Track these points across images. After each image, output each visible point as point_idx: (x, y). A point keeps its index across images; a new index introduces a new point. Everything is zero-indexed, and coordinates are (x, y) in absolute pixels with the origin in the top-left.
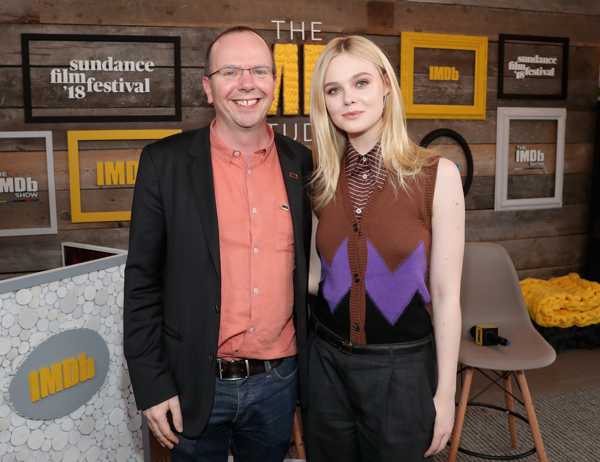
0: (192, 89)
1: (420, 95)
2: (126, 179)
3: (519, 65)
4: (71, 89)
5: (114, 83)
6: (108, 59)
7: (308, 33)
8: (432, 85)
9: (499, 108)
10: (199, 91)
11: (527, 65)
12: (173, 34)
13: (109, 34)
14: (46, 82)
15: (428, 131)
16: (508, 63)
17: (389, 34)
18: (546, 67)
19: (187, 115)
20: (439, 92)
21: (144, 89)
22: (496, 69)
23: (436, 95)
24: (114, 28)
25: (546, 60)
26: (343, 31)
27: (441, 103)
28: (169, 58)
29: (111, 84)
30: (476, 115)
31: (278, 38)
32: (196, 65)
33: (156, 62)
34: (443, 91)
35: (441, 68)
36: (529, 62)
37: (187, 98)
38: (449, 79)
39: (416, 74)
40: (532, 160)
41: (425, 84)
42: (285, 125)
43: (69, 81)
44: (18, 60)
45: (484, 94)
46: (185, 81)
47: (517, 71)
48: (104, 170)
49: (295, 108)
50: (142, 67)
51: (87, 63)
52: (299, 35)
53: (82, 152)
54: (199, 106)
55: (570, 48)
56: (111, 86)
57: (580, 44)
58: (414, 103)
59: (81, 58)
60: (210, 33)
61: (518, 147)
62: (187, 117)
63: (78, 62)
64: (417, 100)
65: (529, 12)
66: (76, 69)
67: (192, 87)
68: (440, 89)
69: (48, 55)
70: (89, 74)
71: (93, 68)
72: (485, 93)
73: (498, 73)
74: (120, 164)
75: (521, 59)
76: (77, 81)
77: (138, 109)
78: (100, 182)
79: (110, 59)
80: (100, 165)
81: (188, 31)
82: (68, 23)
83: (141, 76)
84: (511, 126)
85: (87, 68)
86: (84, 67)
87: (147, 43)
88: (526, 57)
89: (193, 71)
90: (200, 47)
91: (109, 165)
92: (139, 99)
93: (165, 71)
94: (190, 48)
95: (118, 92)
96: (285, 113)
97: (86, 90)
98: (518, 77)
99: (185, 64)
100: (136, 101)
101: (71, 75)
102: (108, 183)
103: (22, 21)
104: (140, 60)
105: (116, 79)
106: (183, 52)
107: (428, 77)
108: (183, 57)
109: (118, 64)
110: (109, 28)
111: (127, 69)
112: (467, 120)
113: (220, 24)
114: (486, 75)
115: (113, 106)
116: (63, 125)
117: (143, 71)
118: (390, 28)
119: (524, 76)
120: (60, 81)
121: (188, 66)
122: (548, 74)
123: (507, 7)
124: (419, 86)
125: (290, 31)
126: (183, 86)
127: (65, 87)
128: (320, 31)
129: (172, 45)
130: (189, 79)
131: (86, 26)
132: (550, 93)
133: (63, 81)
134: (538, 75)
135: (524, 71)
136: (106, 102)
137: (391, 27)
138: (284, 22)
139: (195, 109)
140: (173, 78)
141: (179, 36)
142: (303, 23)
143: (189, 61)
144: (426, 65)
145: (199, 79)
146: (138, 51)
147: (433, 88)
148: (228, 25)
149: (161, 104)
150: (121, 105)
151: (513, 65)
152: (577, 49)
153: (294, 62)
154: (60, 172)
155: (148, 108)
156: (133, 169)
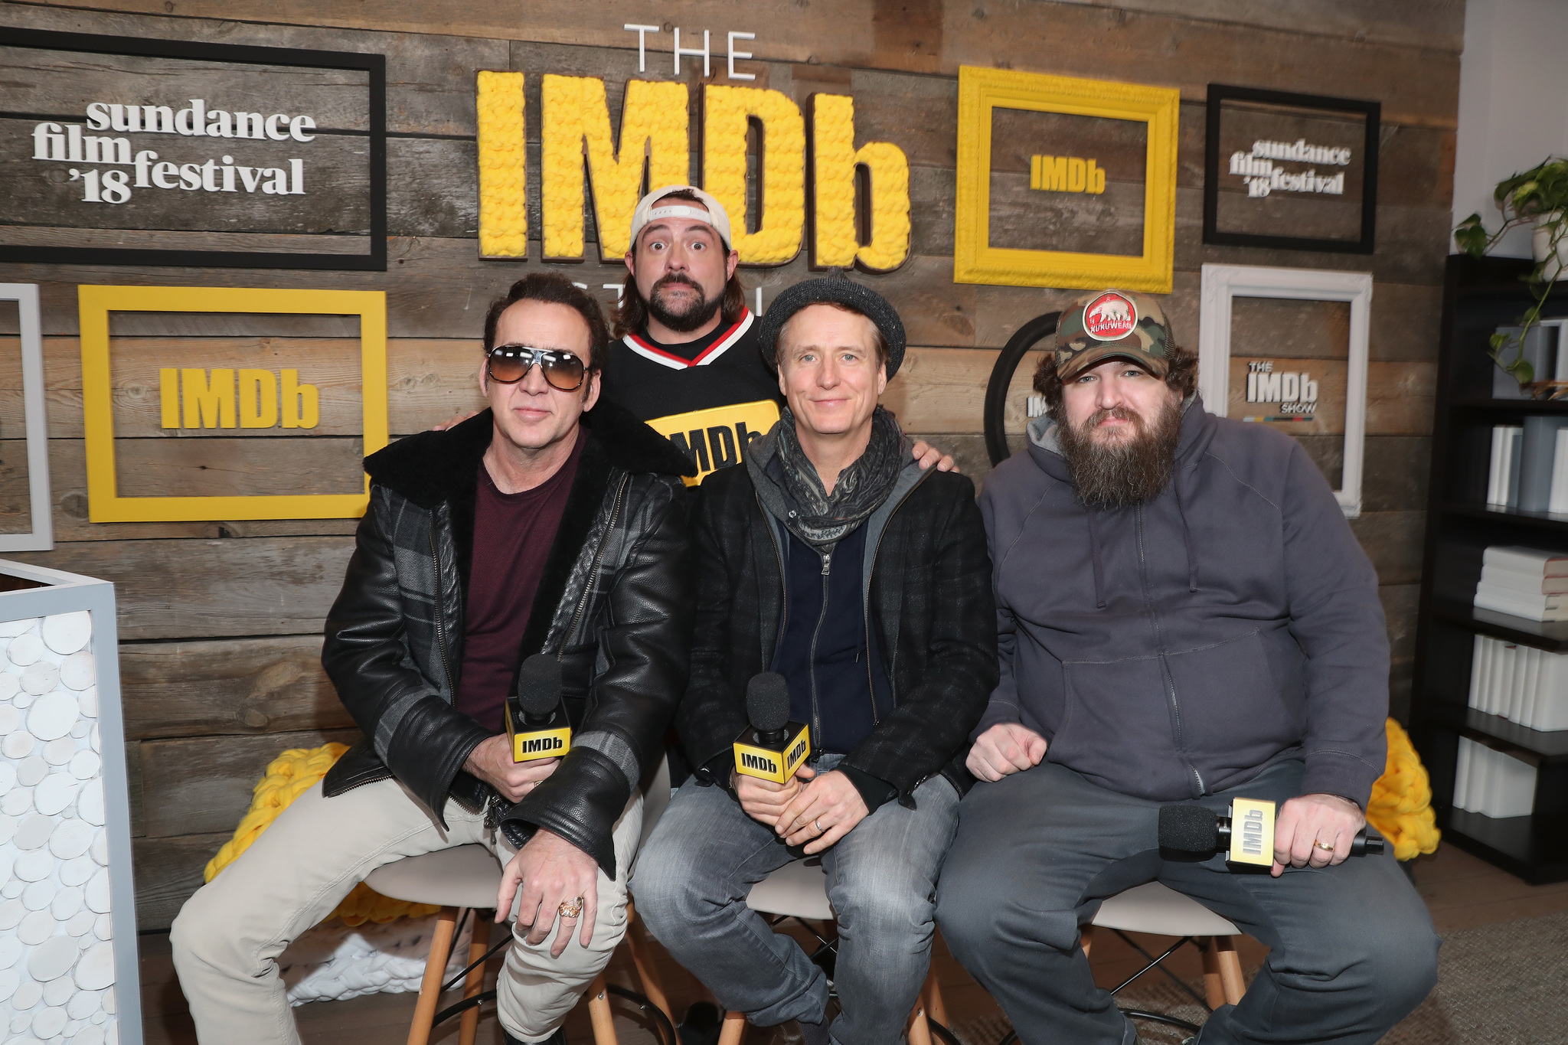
0: (416, 191)
1: (1008, 227)
2: (238, 416)
3: (1257, 163)
4: (91, 178)
5: (209, 167)
6: (190, 105)
7: (719, 61)
8: (1037, 201)
9: (1205, 267)
10: (434, 195)
11: (1277, 163)
12: (368, 49)
13: (194, 39)
14: (22, 157)
15: (1026, 317)
16: (1229, 156)
17: (927, 70)
18: (1325, 170)
19: (401, 256)
20: (1053, 220)
21: (289, 187)
22: (1199, 171)
23: (1046, 228)
24: (209, 26)
25: (1323, 154)
26: (811, 57)
27: (1060, 246)
28: (355, 110)
29: (201, 170)
30: (1148, 281)
31: (642, 68)
32: (426, 130)
33: (322, 118)
34: (1066, 219)
35: (1062, 161)
36: (1281, 156)
37: (403, 212)
38: (1080, 188)
39: (996, 174)
40: (1286, 397)
41: (1020, 200)
43: (84, 156)
45: (1168, 229)
46: (398, 170)
47: (1253, 177)
48: (180, 390)
50: (283, 129)
51: (134, 112)
52: (696, 65)
53: (120, 342)
54: (433, 235)
55: (1382, 128)
56: (201, 175)
57: (1407, 120)
58: (991, 245)
59: (118, 97)
60: (466, 50)
61: (1253, 365)
62: (401, 262)
63: (109, 108)
64: (1000, 238)
65: (1283, 34)
66: (104, 126)
67: (414, 186)
68: (1058, 213)
69: (28, 86)
70: (140, 140)
71: (151, 126)
72: (1172, 228)
73: (1203, 181)
74: (222, 376)
75: (1261, 148)
76: (108, 158)
77: (272, 236)
78: (170, 421)
79: (198, 105)
80: (167, 376)
81: (407, 43)
82: (81, 4)
83: (279, 153)
84: (1234, 313)
85: (134, 126)
86: (126, 121)
87: (298, 69)
88: (1275, 145)
89: (420, 145)
90: (439, 85)
91: (194, 377)
92: (276, 212)
93: (345, 142)
94: (412, 87)
95: (219, 191)
97: (131, 183)
98: (1253, 192)
99: (397, 126)
100: (267, 215)
101: (92, 142)
102: (191, 422)
104: (278, 111)
105: (213, 158)
106: (391, 94)
107: (1028, 182)
108: (392, 109)
109: (217, 119)
110: (196, 26)
111: (242, 132)
113: (490, 28)
114: (1174, 181)
115: (206, 227)
116: (68, 270)
117: (286, 140)
118: (932, 57)
119: (1267, 192)
120: (59, 155)
121: (405, 131)
122: (1328, 189)
123: (1229, 18)
124: (1005, 204)
125: (673, 53)
126: (393, 183)
127: (74, 172)
128: (749, 55)
129: (364, 76)
130: (408, 164)
131: (131, 16)
132: (1334, 236)
133: (67, 155)
134: (1303, 189)
135: (1269, 178)
136: (188, 216)
137: (934, 54)
139: (423, 241)
140: (366, 162)
141: (383, 53)
142: (707, 33)
143: (407, 118)
144: (1022, 151)
145: (435, 166)
146: (273, 87)
147: (1039, 209)
148: (512, 32)
149: (332, 227)
150: (228, 224)
151: (1242, 162)
152: (1398, 132)
153: (678, 128)
154: (63, 392)
155: (299, 236)
156: (259, 391)
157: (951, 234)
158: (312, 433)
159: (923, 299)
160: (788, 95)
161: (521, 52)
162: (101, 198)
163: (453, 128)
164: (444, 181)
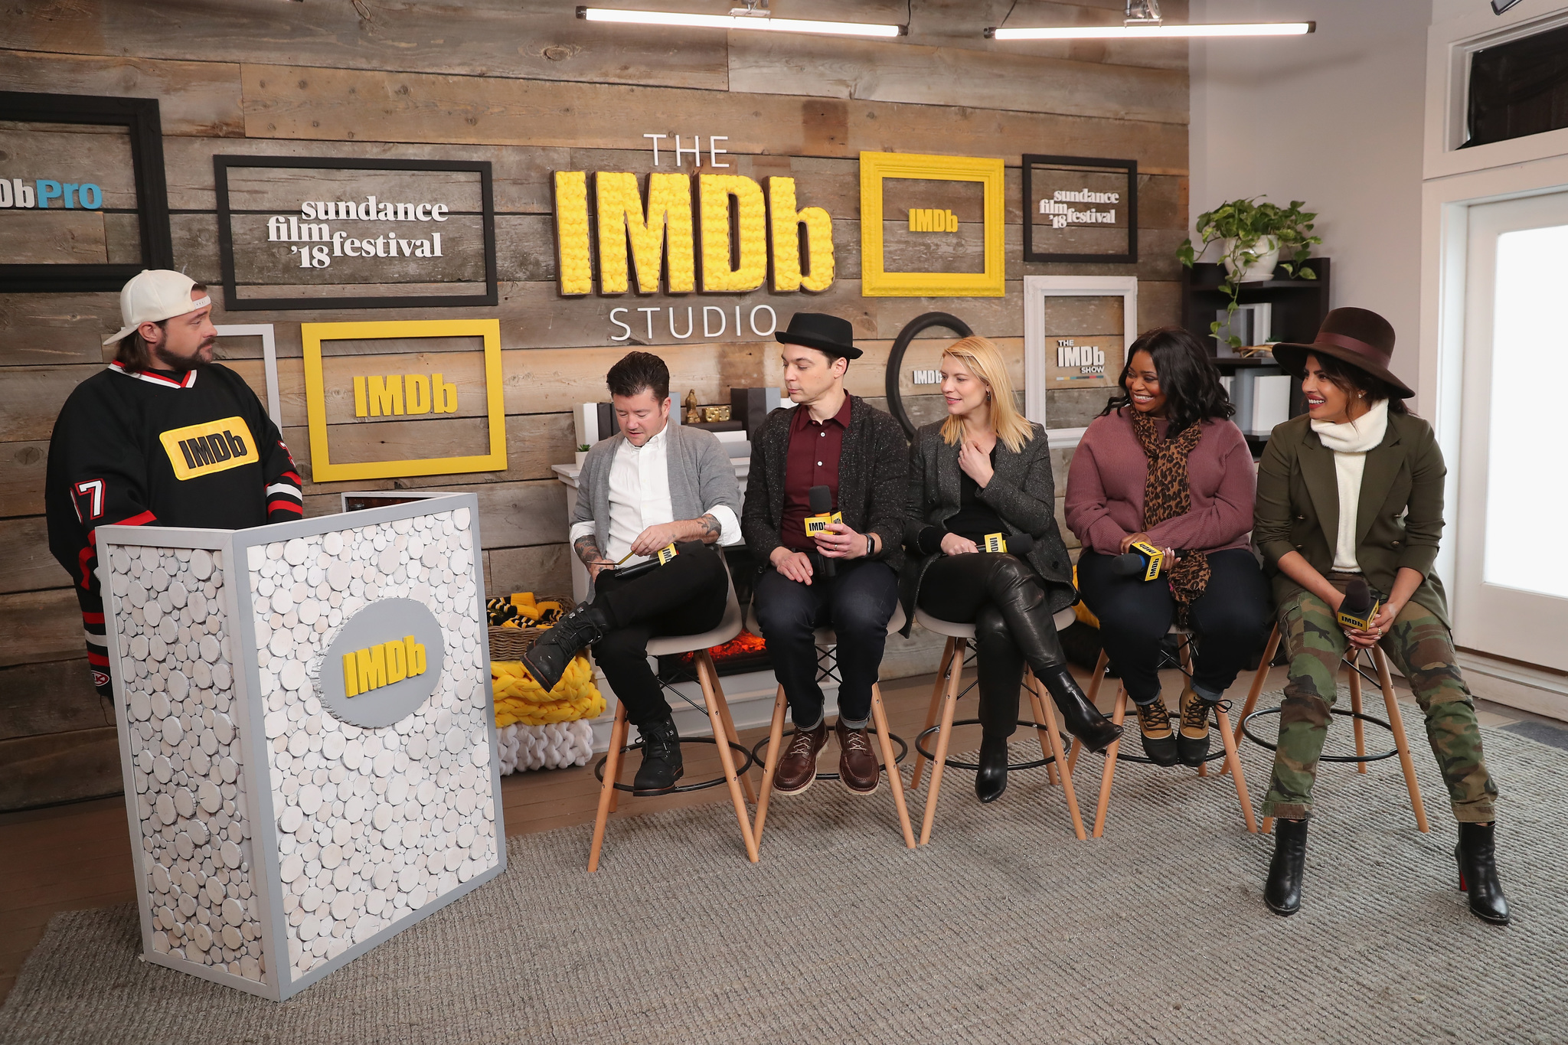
0: (514, 251)
1: (895, 258)
2: (405, 406)
3: (1057, 205)
4: (305, 252)
6: (367, 200)
7: (705, 155)
8: (914, 239)
9: (1025, 277)
10: (525, 253)
11: (1070, 204)
12: (479, 157)
13: (368, 156)
14: (260, 239)
15: (911, 318)
16: (1039, 202)
17: (839, 156)
18: (1102, 208)
19: (507, 295)
20: (925, 252)
21: (432, 252)
22: (1019, 213)
23: (921, 257)
24: (377, 147)
25: (1100, 196)
26: (764, 150)
27: (930, 269)
28: (472, 198)
29: (376, 243)
30: (988, 289)
31: (657, 163)
32: (518, 211)
33: (451, 205)
34: (933, 249)
35: (929, 212)
36: (1073, 200)
37: (506, 265)
38: (942, 229)
39: (887, 223)
40: (1084, 363)
41: (903, 239)
42: (671, 309)
43: (300, 238)
44: (209, 200)
45: (1000, 254)
46: (502, 237)
47: (1054, 215)
49: (688, 280)
50: (428, 213)
51: (331, 206)
52: (690, 159)
53: (326, 359)
54: (526, 280)
55: (1139, 176)
56: (375, 246)
57: (1155, 171)
58: (885, 271)
59: (320, 197)
60: (544, 157)
61: (1060, 341)
62: (506, 299)
63: (316, 205)
64: (890, 265)
65: (1070, 118)
66: (313, 216)
67: (513, 247)
68: (928, 246)
69: (263, 193)
70: (336, 225)
71: (343, 215)
72: (1003, 253)
73: (1022, 220)
74: (394, 380)
75: (1059, 195)
76: (316, 238)
77: (422, 285)
78: (361, 412)
79: (372, 200)
80: (359, 382)
81: (504, 152)
82: (296, 137)
83: (426, 229)
84: (1046, 307)
85: (332, 215)
86: (326, 213)
87: (435, 173)
88: (1068, 193)
89: (515, 220)
90: (526, 180)
91: (376, 381)
92: (424, 268)
93: (466, 220)
94: (509, 181)
95: (387, 256)
96: (672, 290)
97: (330, 254)
98: (1055, 226)
99: (500, 207)
100: (418, 270)
101: (305, 227)
103: (211, 133)
104: (423, 201)
105: (382, 234)
106: (496, 187)
107: (908, 227)
108: (496, 196)
109: (385, 208)
110: (367, 146)
112: (975, 298)
113: (556, 140)
114: (1003, 222)
115: (379, 281)
116: (293, 314)
117: (429, 220)
118: (841, 146)
119: (1065, 224)
120: (284, 238)
121: (506, 211)
122: (1105, 221)
123: (1035, 109)
124: (893, 242)
125: (676, 151)
126: (499, 246)
127: (294, 248)
128: (725, 151)
129: (477, 176)
130: (508, 233)
131: (327, 142)
132: (1111, 252)
133: (289, 237)
134: (1089, 221)
135: (1066, 215)
136: (367, 274)
137: (843, 144)
138: (665, 136)
139: (520, 284)
140: (481, 233)
141: (489, 160)
142: (697, 138)
143: (507, 202)
144: (902, 206)
145: (525, 234)
146: (419, 185)
147: (915, 244)
148: (571, 143)
149: (461, 277)
150: (392, 278)
151: (1047, 205)
152: (1150, 179)
153: (684, 204)
154: (289, 396)
155: (439, 284)
156: (418, 389)
157: (860, 264)
158: (453, 416)
159: (842, 309)
160: (751, 178)
161: (577, 155)
162: (311, 264)
163: (537, 208)
164: (531, 244)
